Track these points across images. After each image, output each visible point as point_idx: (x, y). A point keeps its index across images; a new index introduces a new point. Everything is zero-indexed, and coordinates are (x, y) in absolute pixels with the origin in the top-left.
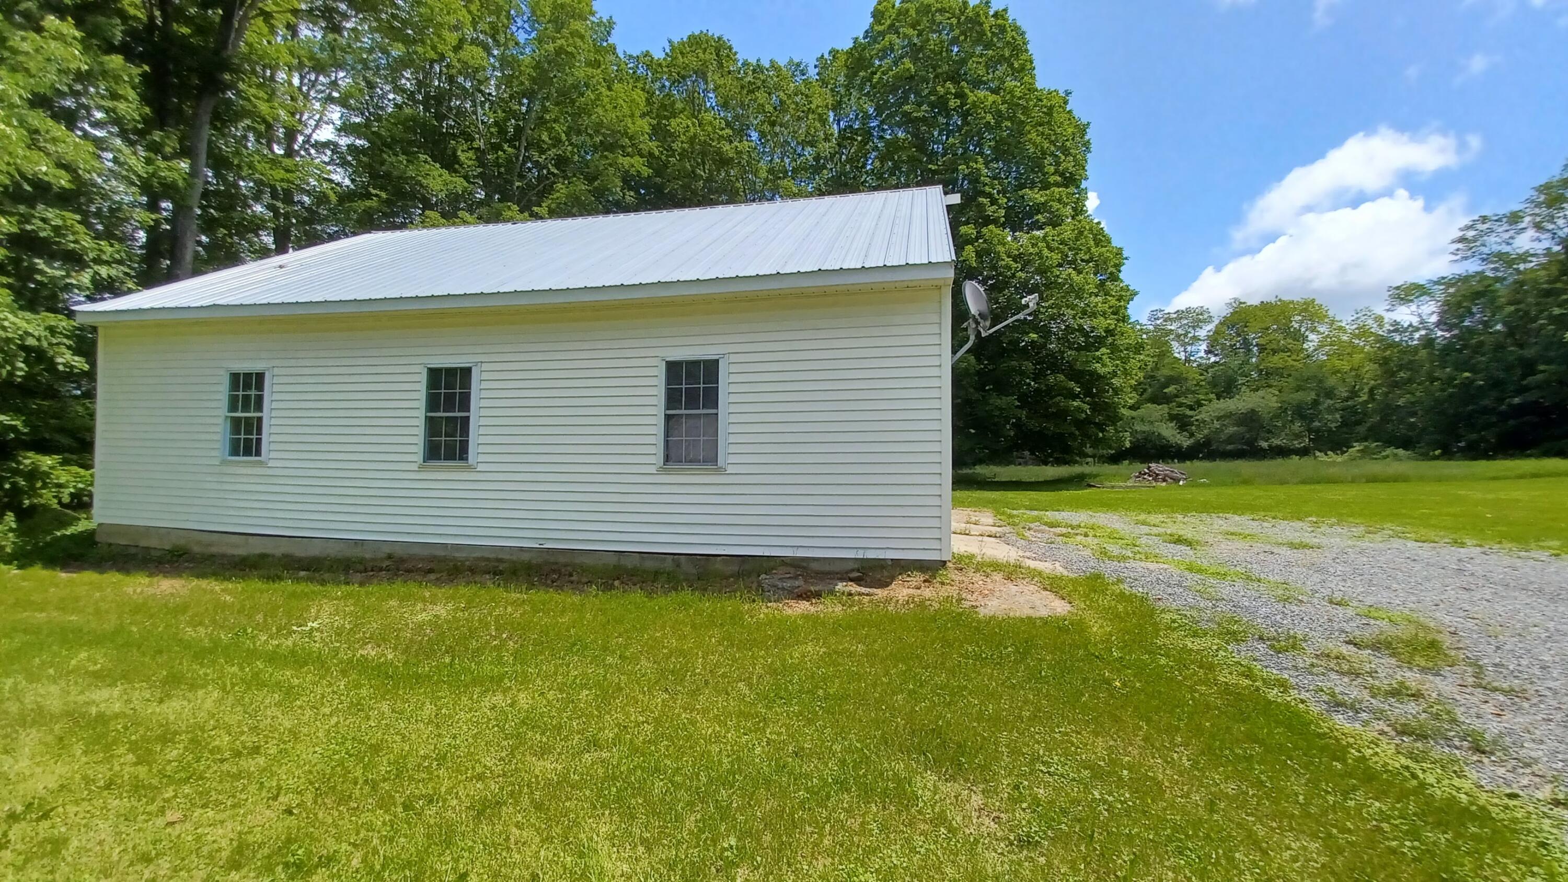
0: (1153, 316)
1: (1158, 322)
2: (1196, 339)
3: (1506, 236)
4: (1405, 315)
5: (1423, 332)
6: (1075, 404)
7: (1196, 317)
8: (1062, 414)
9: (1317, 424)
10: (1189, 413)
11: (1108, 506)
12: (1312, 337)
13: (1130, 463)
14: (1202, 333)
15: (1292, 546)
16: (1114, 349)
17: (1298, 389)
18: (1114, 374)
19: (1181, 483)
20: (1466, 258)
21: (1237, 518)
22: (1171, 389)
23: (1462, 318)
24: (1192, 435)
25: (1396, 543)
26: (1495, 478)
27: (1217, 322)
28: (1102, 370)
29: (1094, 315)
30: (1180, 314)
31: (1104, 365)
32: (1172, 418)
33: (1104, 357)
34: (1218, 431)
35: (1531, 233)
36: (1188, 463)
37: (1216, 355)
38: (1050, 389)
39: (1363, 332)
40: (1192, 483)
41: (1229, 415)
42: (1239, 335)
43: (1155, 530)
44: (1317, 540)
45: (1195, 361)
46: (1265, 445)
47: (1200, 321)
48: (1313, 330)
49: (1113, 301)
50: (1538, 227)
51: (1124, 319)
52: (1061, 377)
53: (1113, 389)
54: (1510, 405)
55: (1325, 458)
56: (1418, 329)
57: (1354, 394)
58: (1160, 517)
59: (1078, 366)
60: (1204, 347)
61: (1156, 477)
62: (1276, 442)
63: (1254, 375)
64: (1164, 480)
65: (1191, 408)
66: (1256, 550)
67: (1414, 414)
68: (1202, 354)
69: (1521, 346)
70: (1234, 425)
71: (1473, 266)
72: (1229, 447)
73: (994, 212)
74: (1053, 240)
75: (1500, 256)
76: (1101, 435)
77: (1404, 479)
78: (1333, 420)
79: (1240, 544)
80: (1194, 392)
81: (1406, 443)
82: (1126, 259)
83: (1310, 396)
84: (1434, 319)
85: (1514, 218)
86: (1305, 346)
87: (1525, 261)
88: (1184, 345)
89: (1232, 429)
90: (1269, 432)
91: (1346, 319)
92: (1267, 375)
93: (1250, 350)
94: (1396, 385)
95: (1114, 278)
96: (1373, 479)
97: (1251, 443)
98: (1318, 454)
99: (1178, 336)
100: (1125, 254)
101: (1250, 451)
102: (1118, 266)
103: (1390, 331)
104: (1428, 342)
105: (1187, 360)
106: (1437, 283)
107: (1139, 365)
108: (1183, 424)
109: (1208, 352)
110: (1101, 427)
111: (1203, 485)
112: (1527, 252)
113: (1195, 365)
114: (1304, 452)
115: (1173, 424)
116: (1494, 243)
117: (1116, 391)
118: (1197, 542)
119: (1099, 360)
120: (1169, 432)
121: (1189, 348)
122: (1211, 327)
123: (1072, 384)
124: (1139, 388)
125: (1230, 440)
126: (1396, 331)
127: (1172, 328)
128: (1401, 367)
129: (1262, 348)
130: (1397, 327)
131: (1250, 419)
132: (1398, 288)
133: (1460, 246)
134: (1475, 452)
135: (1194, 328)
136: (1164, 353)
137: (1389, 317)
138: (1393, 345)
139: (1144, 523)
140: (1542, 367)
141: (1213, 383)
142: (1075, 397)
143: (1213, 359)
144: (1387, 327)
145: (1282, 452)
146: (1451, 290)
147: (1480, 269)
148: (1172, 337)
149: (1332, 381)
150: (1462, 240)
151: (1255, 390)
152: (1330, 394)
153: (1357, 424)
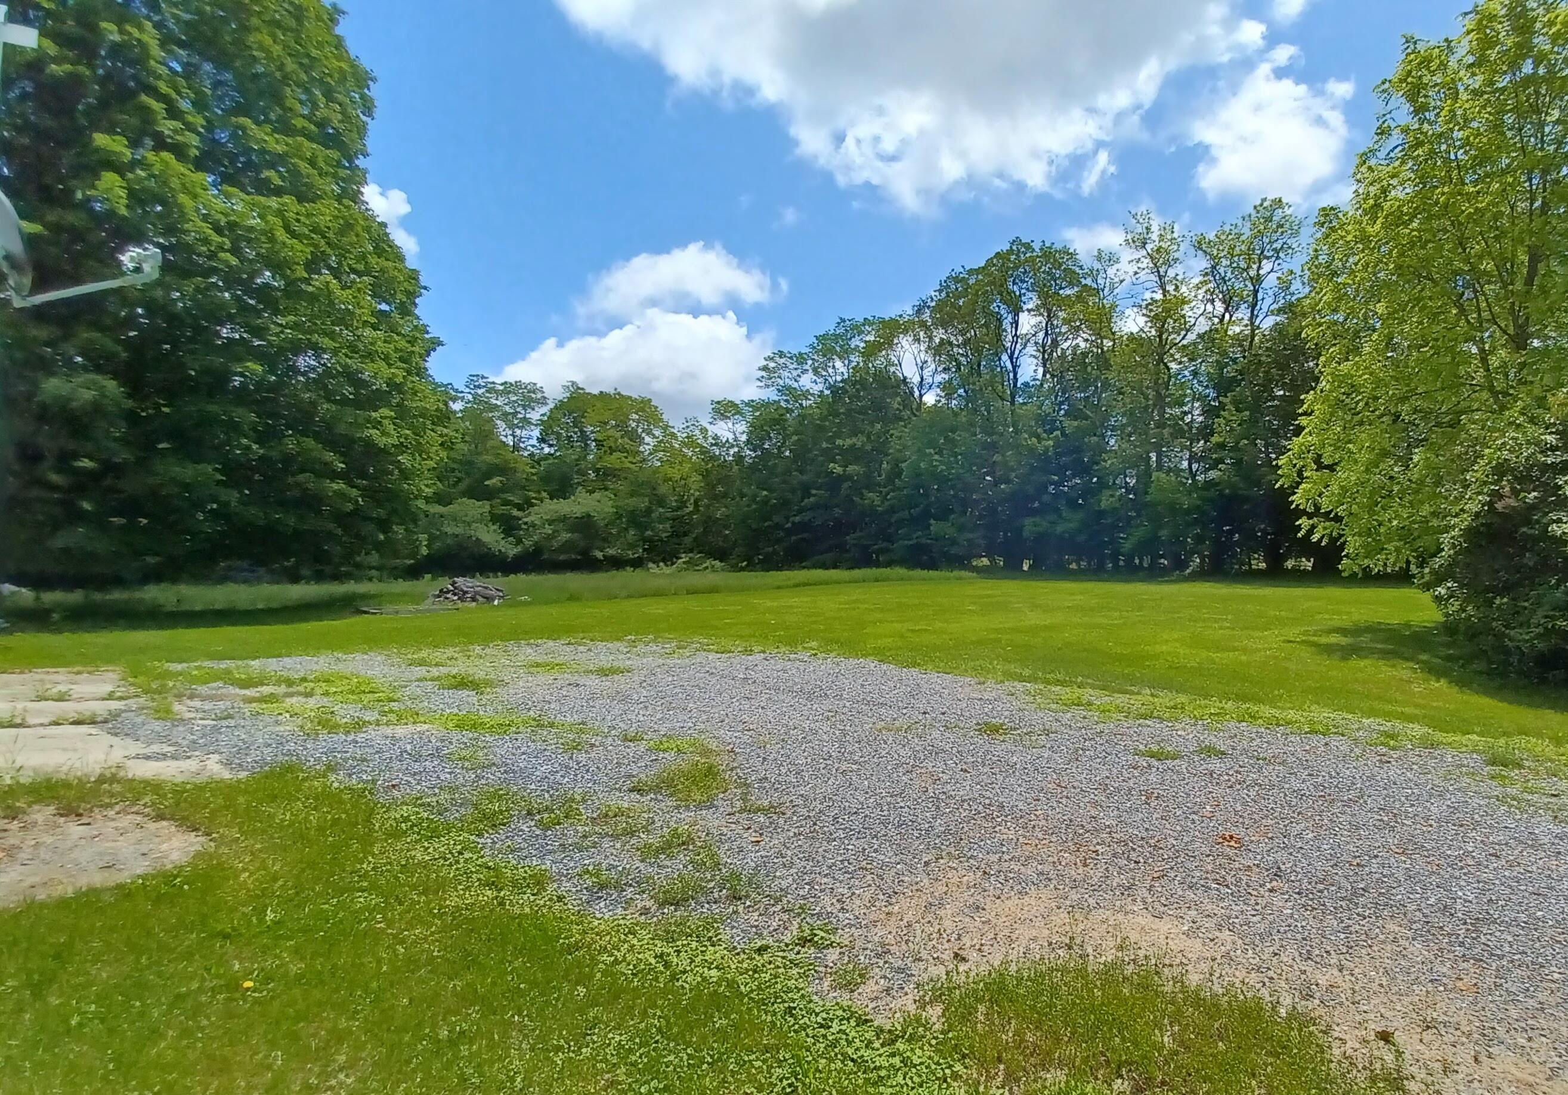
0: (474, 381)
1: (480, 391)
2: (526, 421)
3: (795, 373)
4: (724, 430)
5: (736, 449)
6: (335, 486)
7: (529, 395)
8: (310, 502)
9: (649, 533)
10: (515, 512)
11: (372, 642)
12: (647, 439)
13: (433, 579)
14: (535, 416)
15: (603, 672)
16: (402, 413)
17: (632, 494)
18: (401, 448)
19: (496, 602)
20: (767, 386)
21: (551, 643)
22: (494, 481)
23: (762, 440)
24: (519, 541)
25: (700, 657)
26: (779, 587)
27: (552, 406)
28: (382, 441)
29: (370, 356)
30: (509, 388)
31: (384, 433)
32: (495, 518)
33: (386, 422)
34: (550, 538)
35: (810, 375)
36: (512, 576)
37: (551, 446)
38: (288, 459)
39: (690, 441)
40: (510, 601)
41: (564, 519)
42: (575, 426)
43: (435, 672)
44: (630, 662)
45: (525, 449)
46: (599, 555)
47: (531, 400)
48: (649, 433)
49: (403, 344)
50: (815, 371)
51: (421, 372)
52: (310, 443)
53: (401, 471)
54: (793, 523)
55: (656, 571)
56: (732, 446)
57: (683, 504)
58: (450, 652)
59: (341, 429)
60: (536, 433)
61: (462, 596)
62: (611, 552)
63: (592, 475)
64: (474, 599)
65: (520, 508)
66: (559, 683)
67: (726, 527)
68: (534, 442)
69: (801, 473)
70: (568, 531)
71: (771, 394)
72: (562, 557)
73: (175, 131)
74: (298, 221)
75: (789, 388)
76: (382, 537)
77: (713, 590)
78: (663, 529)
79: (544, 678)
80: (523, 488)
81: (721, 555)
82: (425, 288)
83: (643, 503)
84: (744, 438)
85: (801, 359)
86: (641, 449)
87: (807, 399)
88: (512, 426)
89: (565, 536)
90: (605, 540)
91: (677, 425)
92: (606, 475)
93: (587, 445)
94: (715, 497)
95: (406, 310)
96: (692, 592)
97: (585, 552)
98: (651, 565)
99: (506, 414)
100: (423, 280)
101: (585, 563)
102: (412, 295)
103: (712, 445)
104: (739, 458)
105: (516, 448)
106: (747, 404)
107: (440, 440)
108: (509, 527)
109: (541, 440)
110: (384, 525)
111: (525, 604)
112: (808, 391)
113: (526, 454)
114: (637, 563)
115: (495, 527)
116: (786, 378)
117: (406, 475)
118: (489, 683)
119: (377, 424)
120: (491, 537)
121: (518, 432)
122: (545, 409)
123: (329, 456)
124: (441, 474)
125: (566, 547)
126: (716, 444)
127: (499, 403)
128: (719, 481)
129: (600, 444)
130: (717, 442)
131: (584, 524)
132: (718, 403)
133: (764, 373)
134: (771, 564)
135: (524, 407)
136: (483, 434)
137: (712, 430)
138: (714, 458)
139: (422, 663)
140: (814, 492)
141: (546, 479)
142: (335, 476)
143: (547, 450)
144: (710, 440)
145: (617, 563)
146: (757, 414)
147: (777, 398)
148: (496, 414)
149: (663, 489)
150: (765, 368)
151: (591, 492)
152: (661, 502)
153: (685, 534)
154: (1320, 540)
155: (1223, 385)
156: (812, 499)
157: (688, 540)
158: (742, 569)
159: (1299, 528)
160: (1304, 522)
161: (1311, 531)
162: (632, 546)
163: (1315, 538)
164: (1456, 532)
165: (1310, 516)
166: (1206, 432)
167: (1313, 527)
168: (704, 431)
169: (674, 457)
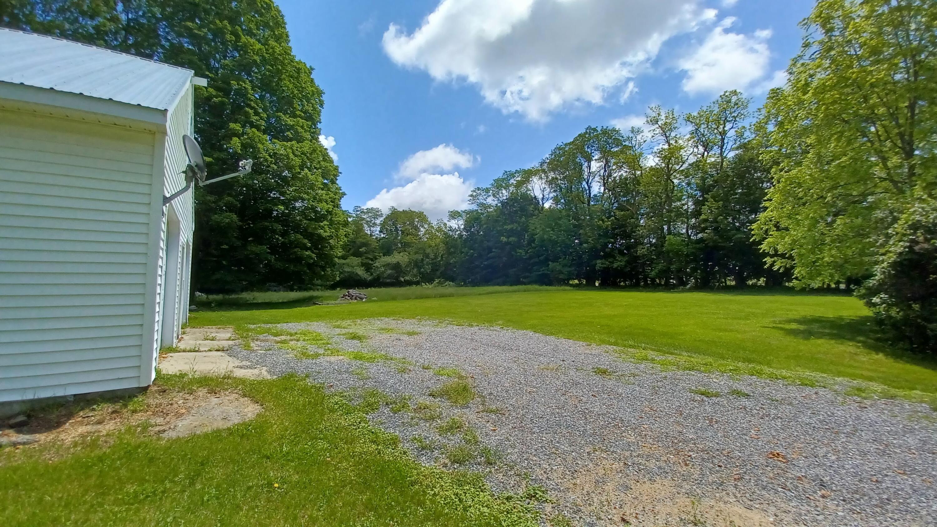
0: (356, 209)
1: (358, 213)
2: (375, 224)
3: (485, 197)
4: (454, 224)
5: (459, 232)
6: (307, 253)
7: (375, 213)
8: (299, 260)
9: (422, 270)
10: (370, 262)
11: (319, 317)
12: (422, 229)
13: (340, 290)
14: (378, 222)
15: (408, 333)
16: (331, 223)
17: (416, 253)
18: (331, 237)
19: (364, 300)
20: (473, 203)
21: (387, 319)
22: (363, 250)
23: (471, 228)
24: (372, 274)
26: (480, 294)
27: (385, 217)
28: (325, 235)
29: (320, 201)
30: (369, 211)
31: (325, 232)
32: (363, 265)
33: (326, 227)
34: (383, 272)
35: (492, 198)
36: (369, 289)
37: (384, 234)
38: (291, 243)
39: (439, 230)
40: (370, 300)
41: (388, 264)
42: (394, 225)
43: (343, 331)
44: (420, 329)
45: (374, 235)
46: (402, 279)
47: (377, 215)
48: (423, 226)
49: (332, 195)
50: (494, 195)
51: (338, 206)
52: (299, 236)
53: (330, 246)
54: (484, 265)
55: (425, 286)
56: (457, 231)
57: (436, 257)
58: (349, 322)
59: (310, 230)
60: (379, 229)
61: (351, 297)
62: (407, 278)
63: (400, 245)
64: (356, 299)
65: (372, 260)
66: (391, 338)
67: (455, 267)
68: (378, 232)
69: (488, 241)
70: (390, 269)
71: (474, 207)
72: (388, 281)
73: (256, 120)
74: (297, 150)
75: (483, 204)
76: (323, 273)
77: (451, 295)
78: (428, 268)
80: (373, 252)
81: (452, 280)
82: (341, 173)
83: (420, 257)
84: (462, 227)
85: (487, 190)
86: (419, 233)
87: (490, 208)
88: (370, 226)
89: (389, 272)
90: (404, 273)
91: (434, 223)
92: (406, 245)
93: (398, 233)
94: (450, 254)
95: (333, 182)
96: (442, 296)
97: (397, 278)
98: (423, 284)
99: (367, 221)
100: (340, 170)
101: (397, 283)
102: (336, 176)
103: (449, 230)
104: (461, 236)
105: (371, 235)
106: (464, 212)
107: (345, 233)
108: (368, 268)
109: (380, 232)
110: (323, 268)
111: (374, 301)
112: (490, 204)
113: (374, 237)
114: (417, 283)
115: (363, 268)
116: (481, 199)
117: (332, 248)
118: (364, 337)
119: (322, 228)
120: (361, 272)
121: (372, 229)
122: (382, 219)
123: (306, 241)
124: (344, 247)
125: (389, 276)
126: (451, 230)
127: (365, 217)
128: (452, 247)
129: (403, 232)
130: (451, 229)
131: (397, 267)
132: (451, 212)
133: (471, 198)
134: (475, 284)
135: (374, 218)
136: (359, 230)
137: (449, 224)
138: (449, 236)
139: (339, 327)
140: (494, 250)
141: (382, 247)
142: (307, 249)
143: (382, 236)
144: (448, 228)
145: (409, 283)
146: (468, 216)
147: (477, 209)
148: (364, 222)
149: (428, 251)
150: (471, 196)
151: (399, 253)
152: (427, 256)
153: (437, 270)
154: (779, 269)
155: (704, 189)
156: (492, 254)
157: (438, 273)
158: (462, 286)
159: (765, 263)
160: (768, 260)
161: (772, 265)
162: (415, 276)
163: (775, 268)
164: (885, 264)
165: (772, 256)
166: (697, 213)
167: (774, 262)
168: (445, 224)
169: (432, 237)
